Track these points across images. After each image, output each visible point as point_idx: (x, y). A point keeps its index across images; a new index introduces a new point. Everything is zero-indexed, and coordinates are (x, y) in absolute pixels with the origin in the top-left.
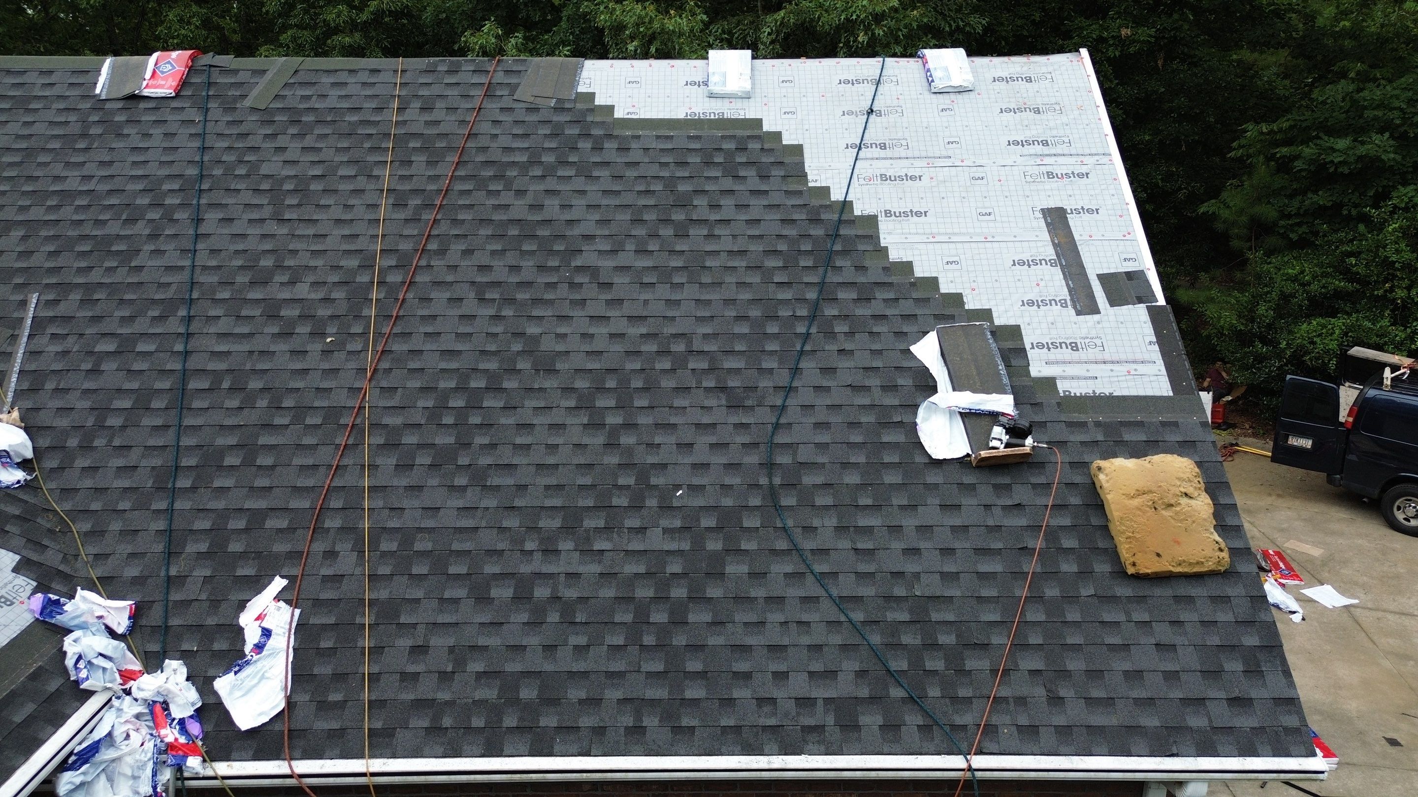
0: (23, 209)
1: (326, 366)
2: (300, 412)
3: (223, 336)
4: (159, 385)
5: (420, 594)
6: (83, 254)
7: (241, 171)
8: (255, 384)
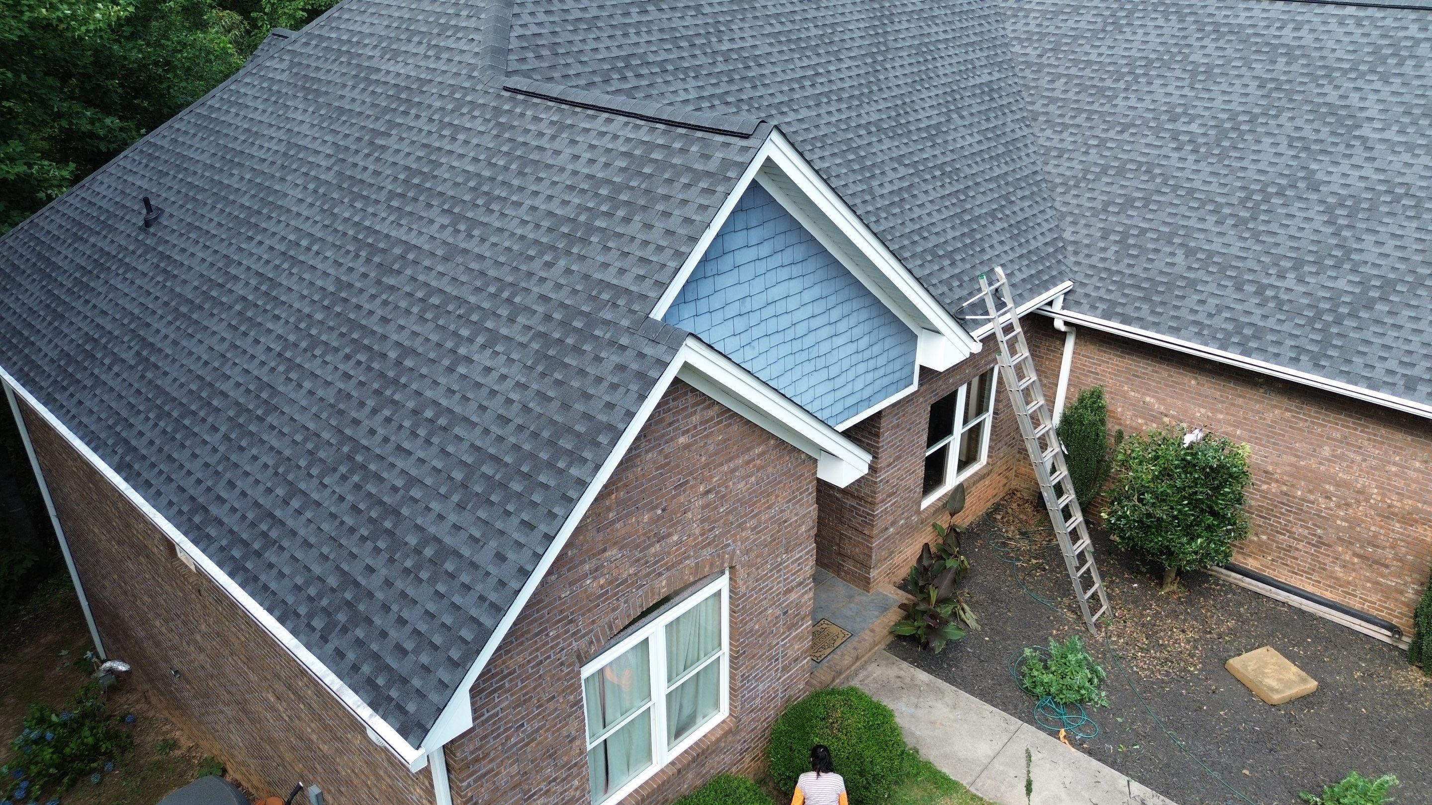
0: (1068, 68)
1: (1195, 168)
2: (1175, 188)
3: (1148, 145)
4: (1113, 164)
5: (1209, 279)
6: (1091, 95)
7: (1179, 58)
8: (1157, 171)
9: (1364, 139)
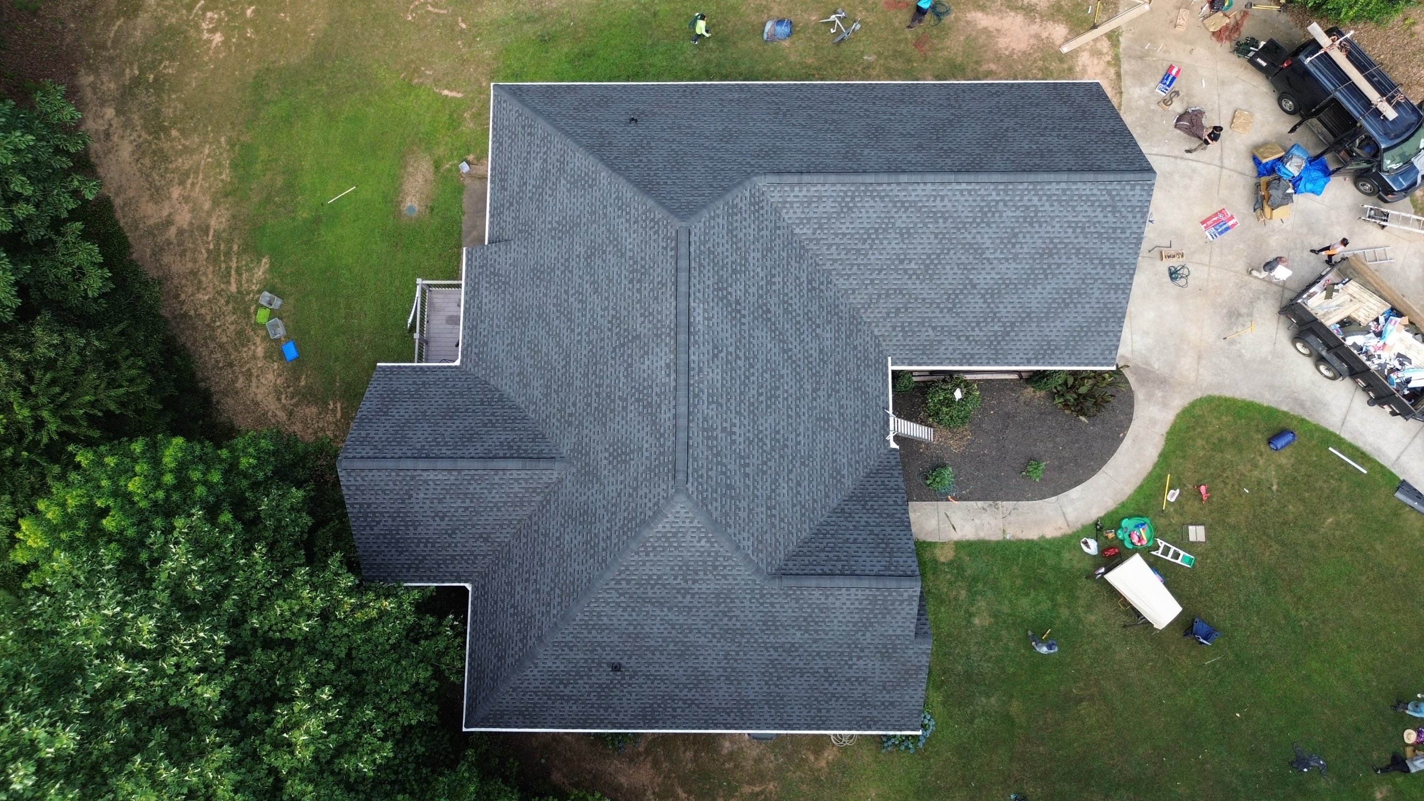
9: (988, 259)
